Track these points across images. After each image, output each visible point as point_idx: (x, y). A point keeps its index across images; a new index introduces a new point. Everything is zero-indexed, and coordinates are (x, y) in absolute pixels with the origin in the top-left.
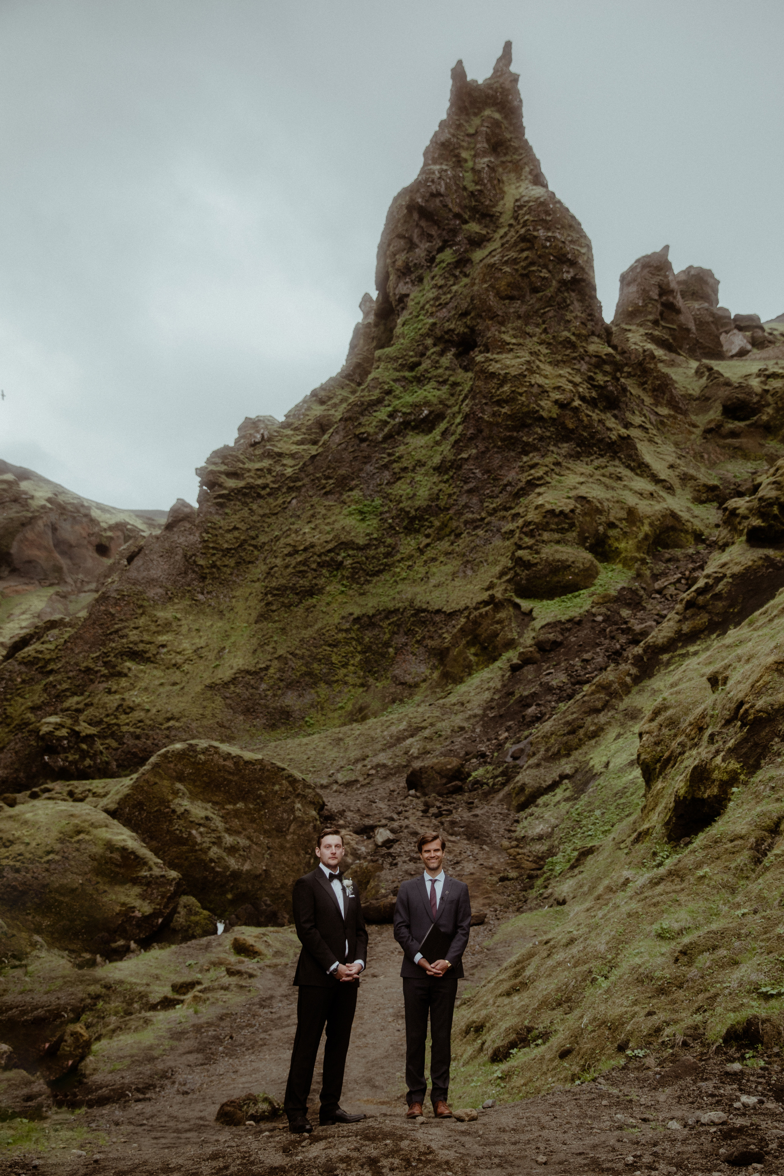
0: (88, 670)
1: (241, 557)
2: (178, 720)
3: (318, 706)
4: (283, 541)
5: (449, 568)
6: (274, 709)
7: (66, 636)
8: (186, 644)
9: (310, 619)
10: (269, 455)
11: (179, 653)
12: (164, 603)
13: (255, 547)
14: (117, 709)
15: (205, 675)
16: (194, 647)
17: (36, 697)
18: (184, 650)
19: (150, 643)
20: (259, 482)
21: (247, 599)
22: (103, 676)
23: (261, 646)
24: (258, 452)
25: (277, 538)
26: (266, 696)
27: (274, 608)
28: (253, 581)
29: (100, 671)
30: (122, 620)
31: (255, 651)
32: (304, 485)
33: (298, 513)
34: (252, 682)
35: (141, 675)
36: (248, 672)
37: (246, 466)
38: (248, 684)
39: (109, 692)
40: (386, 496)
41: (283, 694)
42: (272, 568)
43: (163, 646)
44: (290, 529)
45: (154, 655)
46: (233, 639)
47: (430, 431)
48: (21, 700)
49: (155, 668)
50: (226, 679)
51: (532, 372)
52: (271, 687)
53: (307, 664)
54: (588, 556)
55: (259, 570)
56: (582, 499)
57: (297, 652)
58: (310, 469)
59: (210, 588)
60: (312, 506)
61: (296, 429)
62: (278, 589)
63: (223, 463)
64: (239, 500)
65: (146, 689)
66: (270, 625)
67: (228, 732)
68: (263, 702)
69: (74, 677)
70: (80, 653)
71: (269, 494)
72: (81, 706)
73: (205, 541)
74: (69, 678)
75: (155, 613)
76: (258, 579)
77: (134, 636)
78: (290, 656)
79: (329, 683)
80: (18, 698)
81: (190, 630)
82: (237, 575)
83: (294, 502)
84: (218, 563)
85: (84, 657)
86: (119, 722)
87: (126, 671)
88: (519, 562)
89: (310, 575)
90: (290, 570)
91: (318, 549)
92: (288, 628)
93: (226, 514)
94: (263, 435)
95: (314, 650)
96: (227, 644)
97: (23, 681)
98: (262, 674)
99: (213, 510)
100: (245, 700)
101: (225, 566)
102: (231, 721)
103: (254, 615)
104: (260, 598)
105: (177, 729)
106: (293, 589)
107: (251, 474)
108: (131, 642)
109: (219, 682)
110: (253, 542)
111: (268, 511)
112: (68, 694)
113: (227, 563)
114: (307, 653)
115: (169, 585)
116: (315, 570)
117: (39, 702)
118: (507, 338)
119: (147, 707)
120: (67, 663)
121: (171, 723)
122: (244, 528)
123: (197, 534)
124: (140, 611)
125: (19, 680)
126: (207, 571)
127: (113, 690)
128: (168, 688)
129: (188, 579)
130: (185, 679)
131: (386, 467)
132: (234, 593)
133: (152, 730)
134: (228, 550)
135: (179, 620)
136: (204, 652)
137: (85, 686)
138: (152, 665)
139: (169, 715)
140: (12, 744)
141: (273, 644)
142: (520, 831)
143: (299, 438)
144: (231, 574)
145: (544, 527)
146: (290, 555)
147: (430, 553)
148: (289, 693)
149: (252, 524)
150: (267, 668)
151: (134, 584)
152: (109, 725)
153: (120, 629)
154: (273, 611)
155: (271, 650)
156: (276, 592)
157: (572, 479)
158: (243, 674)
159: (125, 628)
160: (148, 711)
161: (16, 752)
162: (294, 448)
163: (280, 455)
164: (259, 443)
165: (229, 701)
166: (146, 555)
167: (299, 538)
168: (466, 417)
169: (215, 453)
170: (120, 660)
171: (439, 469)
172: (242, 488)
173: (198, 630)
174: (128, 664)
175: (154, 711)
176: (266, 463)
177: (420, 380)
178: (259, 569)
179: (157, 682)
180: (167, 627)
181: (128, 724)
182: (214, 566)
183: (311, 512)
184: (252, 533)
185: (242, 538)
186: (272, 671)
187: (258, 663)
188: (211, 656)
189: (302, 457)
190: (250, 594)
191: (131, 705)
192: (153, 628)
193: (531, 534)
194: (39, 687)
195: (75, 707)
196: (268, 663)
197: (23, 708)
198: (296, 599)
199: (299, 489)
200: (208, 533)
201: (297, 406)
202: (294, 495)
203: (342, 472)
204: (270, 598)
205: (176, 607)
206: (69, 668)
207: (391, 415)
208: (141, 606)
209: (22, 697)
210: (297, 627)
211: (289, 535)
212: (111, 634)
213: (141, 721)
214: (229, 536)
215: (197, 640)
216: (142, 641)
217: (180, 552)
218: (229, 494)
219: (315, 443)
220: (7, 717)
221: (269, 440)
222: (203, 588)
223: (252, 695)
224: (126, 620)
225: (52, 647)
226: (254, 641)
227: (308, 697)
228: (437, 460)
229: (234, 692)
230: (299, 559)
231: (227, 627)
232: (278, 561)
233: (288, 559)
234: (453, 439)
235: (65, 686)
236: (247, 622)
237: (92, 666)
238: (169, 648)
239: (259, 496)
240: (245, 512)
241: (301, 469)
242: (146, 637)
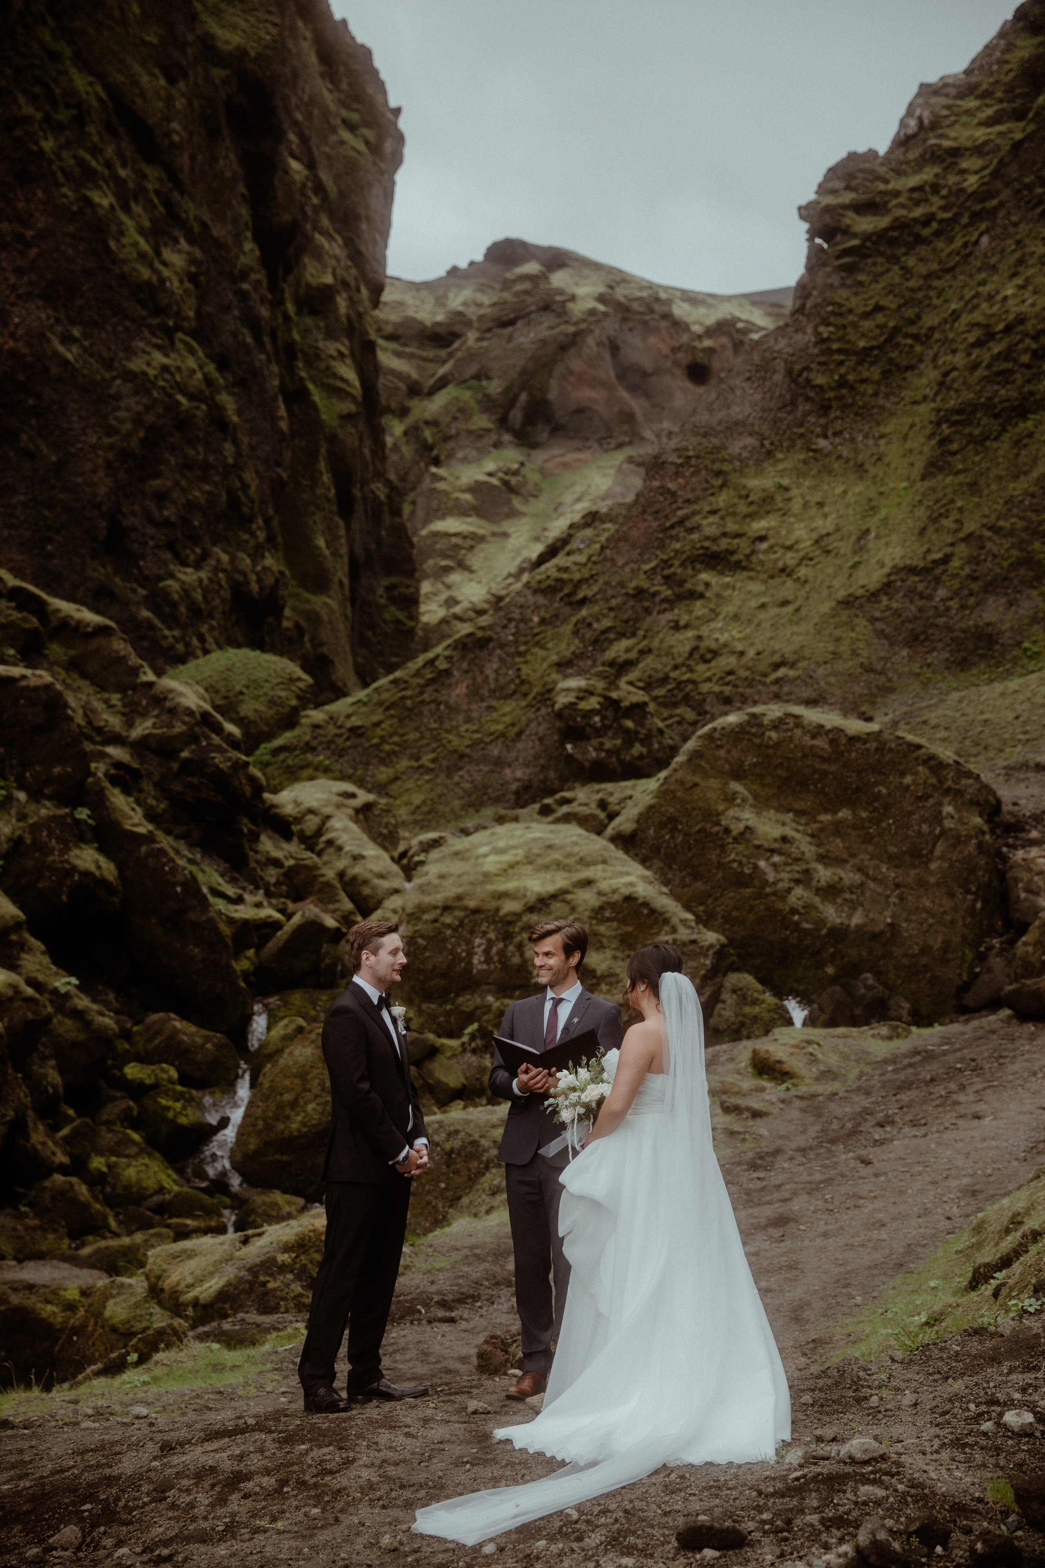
0: (639, 593)
1: (891, 361)
2: (792, 665)
4: (965, 319)
6: (963, 631)
7: (603, 538)
8: (800, 532)
9: (1023, 459)
10: (934, 156)
11: (789, 548)
12: (758, 463)
13: (916, 337)
14: (691, 654)
15: (836, 583)
16: (815, 535)
17: (563, 646)
18: (797, 542)
19: (739, 535)
20: (918, 212)
21: (905, 438)
22: (665, 600)
23: (934, 520)
24: (913, 155)
25: (956, 316)
26: (948, 609)
27: (954, 447)
28: (915, 403)
29: (657, 593)
30: (688, 501)
31: (923, 531)
32: (1002, 204)
33: (993, 261)
34: (920, 587)
35: (727, 593)
36: (912, 570)
37: (890, 186)
38: (913, 590)
39: (677, 627)
41: (978, 604)
42: (946, 374)
43: (762, 539)
44: (977, 295)
45: (748, 557)
46: (883, 513)
48: (541, 653)
49: (751, 578)
50: (873, 586)
52: (956, 593)
53: (1021, 545)
55: (925, 381)
57: (1002, 523)
58: (1012, 171)
59: (838, 425)
60: (1018, 242)
61: (986, 95)
62: (959, 412)
63: (848, 188)
64: (882, 254)
65: (736, 617)
66: (949, 480)
67: (883, 679)
68: (941, 621)
69: (619, 608)
70: (626, 564)
71: (937, 234)
72: (633, 655)
73: (823, 341)
74: (611, 609)
75: (744, 481)
76: (925, 398)
77: (710, 526)
78: (988, 534)
80: (536, 650)
81: (806, 505)
82: (887, 396)
83: (985, 240)
84: (851, 378)
85: (633, 571)
86: (694, 676)
87: (701, 588)
89: (1018, 378)
90: (980, 372)
91: (1029, 326)
92: (982, 482)
93: (860, 284)
94: (920, 120)
95: (1034, 517)
96: (873, 523)
97: (543, 621)
98: (938, 571)
99: (835, 280)
100: (909, 621)
101: (864, 381)
102: (886, 659)
103: (920, 464)
104: (928, 431)
105: (793, 681)
106: (988, 407)
107: (902, 199)
108: (707, 538)
109: (860, 592)
110: (912, 330)
111: (935, 266)
112: (612, 636)
113: (866, 374)
114: (1020, 524)
115: (765, 429)
116: (1028, 366)
117: (568, 654)
119: (739, 647)
120: (607, 583)
121: (782, 672)
122: (893, 306)
123: (809, 330)
124: (718, 482)
125: (536, 619)
126: (831, 394)
127: (682, 623)
128: (773, 611)
129: (799, 414)
130: (802, 593)
132: (883, 429)
133: (750, 686)
134: (867, 350)
135: (787, 489)
136: (833, 543)
137: (637, 620)
138: (745, 574)
139: (777, 658)
140: (534, 725)
141: (954, 515)
143: (990, 112)
144: (876, 394)
146: (979, 343)
148: (991, 600)
149: (908, 295)
150: (946, 559)
151: (705, 435)
152: (679, 684)
153: (687, 518)
154: (954, 454)
155: (953, 526)
156: (956, 418)
158: (902, 575)
159: (694, 513)
160: (742, 653)
161: (541, 739)
162: (981, 134)
163: (955, 152)
164: (914, 136)
165: (880, 626)
166: (721, 380)
167: (995, 309)
169: (831, 170)
170: (690, 571)
172: (886, 230)
173: (821, 504)
174: (704, 576)
175: (751, 653)
178: (925, 379)
179: (754, 603)
180: (766, 504)
181: (709, 679)
182: (842, 383)
183: (1018, 255)
184: (910, 313)
185: (891, 324)
186: (955, 563)
187: (929, 551)
188: (846, 547)
189: (998, 148)
190: (912, 426)
191: (713, 646)
192: (743, 509)
194: (567, 629)
195: (624, 657)
196: (948, 550)
197: (545, 665)
198: (995, 425)
199: (992, 214)
200: (828, 324)
201: (987, 47)
202: (983, 227)
204: (945, 429)
205: (780, 467)
206: (610, 592)
208: (719, 473)
209: (543, 647)
210: (999, 478)
211: (976, 307)
212: (672, 527)
213: (730, 673)
214: (867, 324)
215: (819, 522)
216: (724, 535)
217: (780, 366)
218: (862, 246)
219: (1019, 115)
220: (523, 682)
221: (935, 125)
222: (825, 427)
223: (920, 610)
224: (696, 501)
225: (582, 559)
226: (921, 512)
227: (1026, 604)
229: (888, 608)
230: (997, 348)
231: (872, 492)
232: (959, 359)
233: (976, 352)
235: (606, 623)
236: (908, 479)
237: (645, 585)
238: (772, 541)
239: (920, 240)
240: (895, 275)
241: (995, 175)
242: (731, 526)
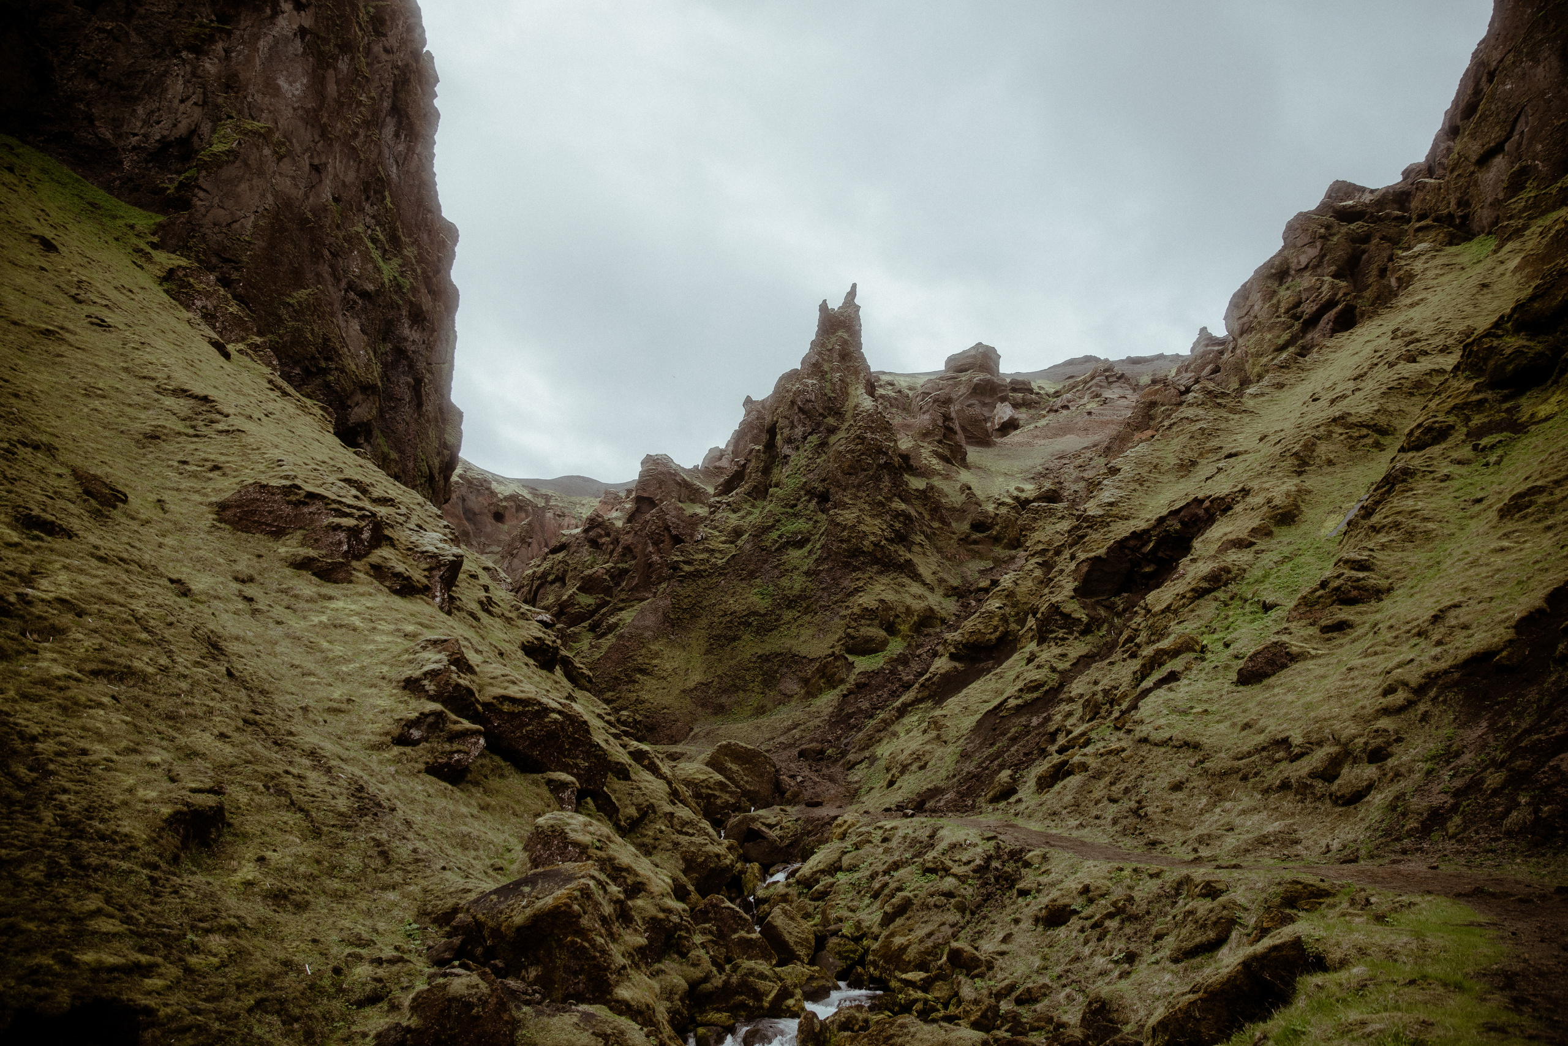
0: (616, 678)
1: (693, 614)
2: (668, 709)
3: (739, 703)
4: (717, 607)
5: (810, 632)
6: (716, 704)
7: (598, 656)
8: (667, 666)
9: (734, 654)
10: (707, 550)
11: (665, 671)
12: (654, 641)
13: (701, 608)
14: (635, 701)
15: (680, 684)
16: (672, 668)
18: (667, 669)
19: (649, 664)
20: (702, 568)
21: (698, 640)
23: (708, 669)
24: (700, 547)
25: (714, 605)
26: (712, 697)
27: (714, 647)
28: (701, 629)
29: (623, 679)
30: (632, 650)
31: (705, 672)
32: (728, 573)
33: (726, 590)
34: (705, 690)
35: (646, 683)
36: (702, 684)
37: (694, 557)
38: (703, 691)
40: (776, 585)
41: (720, 696)
42: (711, 623)
43: (656, 666)
44: (721, 600)
45: (651, 671)
46: (692, 664)
47: (802, 547)
49: (653, 679)
50: (691, 687)
51: (859, 522)
52: (715, 693)
53: (732, 680)
54: (884, 633)
56: (882, 601)
57: (728, 673)
58: (732, 562)
59: (677, 632)
60: (734, 586)
61: (720, 531)
62: (716, 636)
63: (681, 556)
64: (690, 579)
65: (649, 691)
66: (712, 657)
68: (711, 700)
70: (611, 669)
71: (707, 576)
75: (650, 646)
76: (704, 628)
77: (640, 660)
78: (724, 676)
79: (745, 691)
81: (668, 657)
82: (692, 625)
83: (723, 582)
84: (681, 617)
85: (614, 671)
87: (637, 680)
88: (848, 635)
89: (733, 629)
90: (723, 625)
91: (738, 614)
92: (722, 659)
93: (684, 587)
94: (701, 535)
95: (736, 672)
96: (690, 667)
98: (710, 685)
100: (701, 699)
101: (685, 619)
103: (703, 650)
106: (724, 636)
108: (639, 664)
109: (687, 689)
110: (699, 605)
111: (707, 586)
114: (733, 674)
115: (655, 630)
116: (737, 626)
118: (846, 500)
121: (665, 711)
122: (694, 596)
123: (669, 600)
124: (641, 646)
126: (675, 622)
127: (631, 690)
128: (661, 690)
129: (666, 627)
130: (670, 686)
131: (776, 567)
132: (691, 636)
133: (655, 714)
134: (687, 610)
135: (662, 651)
136: (678, 671)
137: (615, 686)
138: (651, 677)
139: (663, 706)
141: (714, 668)
142: (849, 778)
143: (723, 538)
144: (688, 624)
145: (862, 617)
146: (722, 616)
147: (799, 622)
148: (723, 696)
149: (697, 593)
150: (712, 682)
151: (638, 630)
153: (632, 656)
154: (714, 649)
155: (714, 672)
156: (714, 637)
157: (878, 588)
158: (699, 685)
159: (634, 655)
160: (652, 703)
162: (721, 546)
163: (713, 550)
164: (700, 541)
165: (693, 700)
167: (727, 606)
168: (823, 546)
170: (633, 674)
171: (807, 573)
172: (692, 572)
173: (673, 658)
174: (638, 676)
175: (655, 703)
176: (705, 556)
177: (795, 515)
178: (704, 622)
179: (655, 687)
180: (656, 655)
182: (679, 619)
183: (733, 590)
184: (699, 600)
185: (694, 602)
186: (714, 683)
187: (707, 678)
188: (682, 673)
189: (726, 553)
190: (700, 637)
192: (649, 655)
193: (855, 620)
196: (712, 679)
198: (726, 642)
199: (725, 574)
200: (675, 599)
202: (723, 578)
203: (751, 567)
204: (710, 641)
205: (660, 643)
207: (780, 537)
208: (642, 642)
210: (727, 659)
211: (721, 604)
212: (627, 658)
213: (649, 709)
214: (686, 601)
215: (673, 664)
216: (644, 663)
217: (661, 611)
218: (685, 576)
219: (732, 542)
221: (706, 539)
222: (673, 632)
223: (705, 696)
224: (635, 650)
225: (590, 661)
226: (704, 666)
227: (733, 698)
228: (805, 568)
229: (696, 695)
230: (728, 619)
231: (688, 656)
232: (716, 619)
233: (721, 618)
234: (815, 557)
235: (604, 686)
236: (700, 654)
237: (618, 675)
238: (659, 668)
239: (701, 577)
240: (694, 586)
242: (646, 661)
